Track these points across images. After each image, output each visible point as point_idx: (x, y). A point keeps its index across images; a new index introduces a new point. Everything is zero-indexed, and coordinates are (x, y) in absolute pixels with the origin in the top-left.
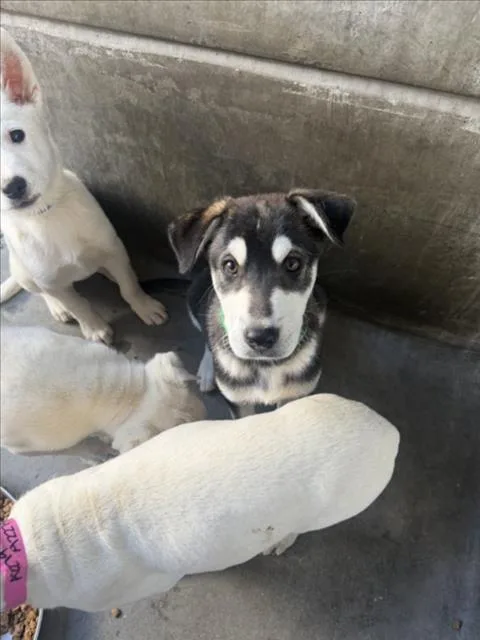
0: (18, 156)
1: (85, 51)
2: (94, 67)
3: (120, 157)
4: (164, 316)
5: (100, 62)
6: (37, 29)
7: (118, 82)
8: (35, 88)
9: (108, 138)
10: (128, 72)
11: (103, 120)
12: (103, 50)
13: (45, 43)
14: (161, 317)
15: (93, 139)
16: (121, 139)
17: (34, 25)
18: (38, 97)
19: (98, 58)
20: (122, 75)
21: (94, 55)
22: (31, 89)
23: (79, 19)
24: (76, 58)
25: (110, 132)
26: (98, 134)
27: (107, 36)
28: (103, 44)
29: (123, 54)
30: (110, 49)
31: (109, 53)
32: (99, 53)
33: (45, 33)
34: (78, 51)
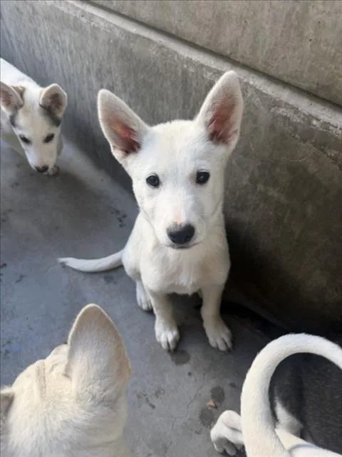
0: (196, 200)
1: (290, 114)
2: (288, 129)
3: (262, 205)
4: (229, 345)
5: (299, 127)
6: (251, 83)
7: (307, 149)
8: (235, 132)
9: (260, 187)
10: (324, 145)
11: (266, 173)
12: (310, 117)
13: (252, 95)
14: (226, 344)
15: (245, 182)
16: (273, 193)
17: (251, 79)
18: (234, 141)
19: (300, 123)
20: (315, 144)
21: (296, 119)
22: (230, 132)
23: (304, 85)
24: (275, 117)
25: (265, 184)
26: (253, 181)
27: (323, 107)
28: (313, 113)
29: (331, 128)
30: (318, 120)
31: (314, 122)
32: (303, 119)
33: (257, 87)
34: (281, 111)
